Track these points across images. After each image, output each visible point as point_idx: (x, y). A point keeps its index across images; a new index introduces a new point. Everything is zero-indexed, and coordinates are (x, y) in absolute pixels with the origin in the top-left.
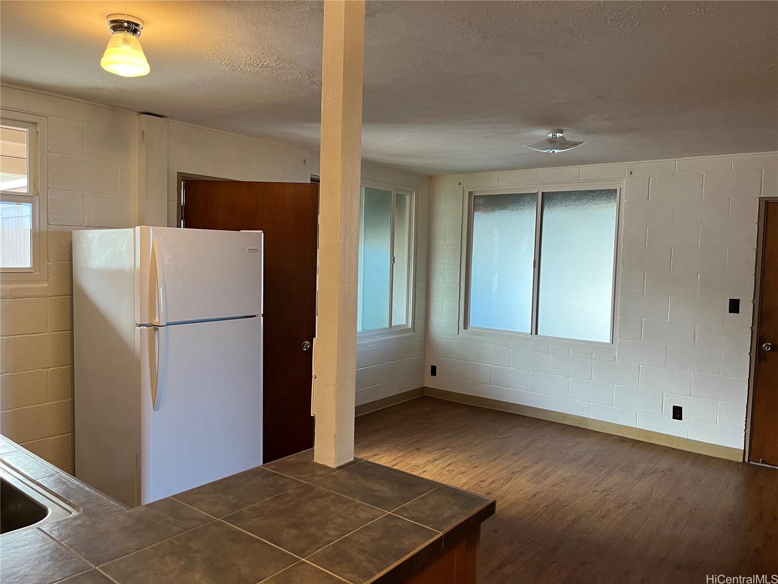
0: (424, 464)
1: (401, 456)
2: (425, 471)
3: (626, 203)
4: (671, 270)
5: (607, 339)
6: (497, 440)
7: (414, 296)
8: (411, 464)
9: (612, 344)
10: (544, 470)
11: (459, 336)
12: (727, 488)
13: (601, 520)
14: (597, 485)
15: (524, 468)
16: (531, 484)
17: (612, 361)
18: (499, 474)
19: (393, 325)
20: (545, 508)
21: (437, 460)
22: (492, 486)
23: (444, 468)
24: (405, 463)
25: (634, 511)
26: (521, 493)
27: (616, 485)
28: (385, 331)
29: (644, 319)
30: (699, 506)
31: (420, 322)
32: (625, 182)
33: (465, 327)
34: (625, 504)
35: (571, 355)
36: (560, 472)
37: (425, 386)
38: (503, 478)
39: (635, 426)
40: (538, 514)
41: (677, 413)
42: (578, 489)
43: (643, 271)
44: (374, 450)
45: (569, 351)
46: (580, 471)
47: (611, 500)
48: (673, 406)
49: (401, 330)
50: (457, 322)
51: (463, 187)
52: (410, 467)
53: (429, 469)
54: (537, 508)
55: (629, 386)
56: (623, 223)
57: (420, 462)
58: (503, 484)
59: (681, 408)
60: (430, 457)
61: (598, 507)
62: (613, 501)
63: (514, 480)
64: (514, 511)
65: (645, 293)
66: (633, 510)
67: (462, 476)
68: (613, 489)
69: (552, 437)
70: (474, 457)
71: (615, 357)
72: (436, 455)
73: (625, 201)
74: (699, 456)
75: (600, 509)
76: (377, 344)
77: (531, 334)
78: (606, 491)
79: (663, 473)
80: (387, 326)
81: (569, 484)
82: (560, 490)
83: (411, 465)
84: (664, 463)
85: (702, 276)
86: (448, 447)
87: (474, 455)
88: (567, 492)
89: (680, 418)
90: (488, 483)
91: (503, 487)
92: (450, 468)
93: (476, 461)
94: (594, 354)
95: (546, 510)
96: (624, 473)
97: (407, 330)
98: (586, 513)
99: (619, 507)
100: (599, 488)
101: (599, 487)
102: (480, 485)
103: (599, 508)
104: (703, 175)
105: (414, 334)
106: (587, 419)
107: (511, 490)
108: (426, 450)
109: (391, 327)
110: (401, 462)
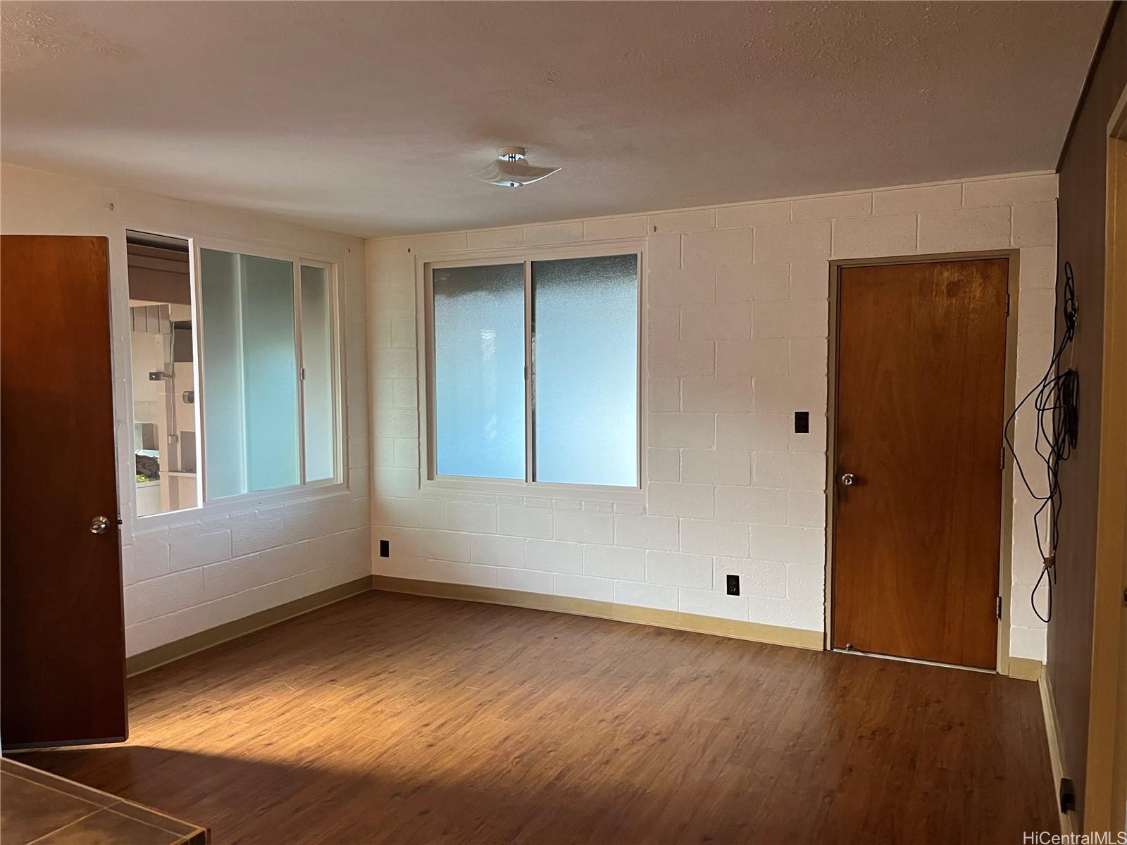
0: (336, 705)
1: (299, 697)
2: (333, 718)
3: (650, 274)
4: (716, 374)
5: (633, 482)
6: (470, 651)
7: (345, 433)
8: (313, 707)
9: (641, 488)
10: (531, 693)
11: (421, 491)
12: (796, 693)
13: (602, 768)
14: (607, 710)
15: (499, 694)
16: (505, 720)
17: (642, 514)
18: (458, 708)
19: (307, 480)
20: (517, 760)
21: (361, 695)
22: (439, 734)
23: (368, 708)
24: (304, 708)
25: (655, 746)
26: (484, 738)
27: (636, 706)
28: (292, 492)
29: (682, 449)
30: (753, 726)
31: (358, 473)
32: (647, 242)
33: (430, 477)
34: (643, 737)
35: (584, 509)
36: (554, 696)
37: (373, 574)
38: (463, 714)
39: (677, 610)
40: (505, 772)
41: (733, 585)
42: (577, 720)
43: (678, 377)
44: (256, 690)
45: (580, 503)
46: (585, 691)
47: (624, 732)
48: (728, 576)
49: (324, 487)
50: (417, 470)
51: (415, 256)
52: (310, 714)
53: (342, 713)
54: (505, 761)
55: (666, 551)
56: (647, 306)
57: (331, 703)
58: (459, 726)
59: (738, 577)
60: (350, 692)
61: (601, 747)
62: (626, 734)
63: (477, 718)
64: (466, 772)
65: (682, 409)
66: (653, 745)
67: (395, 719)
68: (630, 714)
69: (556, 638)
70: (423, 685)
71: (645, 508)
72: (360, 687)
73: (649, 271)
74: (763, 646)
75: (603, 751)
76: (279, 513)
77: (526, 481)
78: (620, 717)
79: (708, 679)
80: (298, 482)
81: (565, 713)
82: (549, 725)
83: (314, 709)
84: (713, 663)
85: (757, 380)
86: (385, 671)
87: (424, 681)
88: (558, 729)
89: (737, 593)
90: (435, 726)
91: (458, 731)
92: (379, 708)
93: (426, 691)
94: (615, 506)
95: (517, 763)
96: (651, 685)
97: (336, 487)
98: (581, 759)
99: (633, 743)
100: (609, 716)
101: (608, 713)
102: (421, 732)
103: (602, 749)
104: (752, 230)
105: (349, 493)
106: (611, 604)
107: (469, 735)
108: (346, 680)
109: (304, 484)
110: (296, 706)
